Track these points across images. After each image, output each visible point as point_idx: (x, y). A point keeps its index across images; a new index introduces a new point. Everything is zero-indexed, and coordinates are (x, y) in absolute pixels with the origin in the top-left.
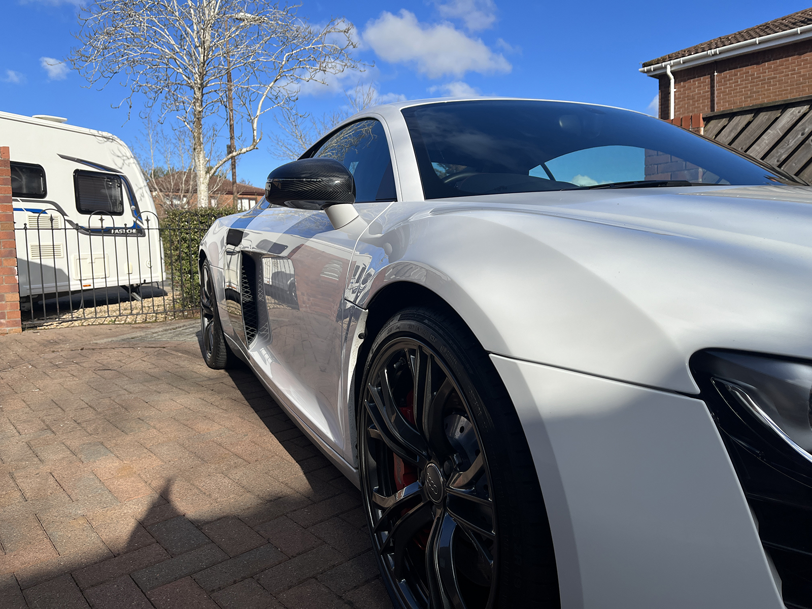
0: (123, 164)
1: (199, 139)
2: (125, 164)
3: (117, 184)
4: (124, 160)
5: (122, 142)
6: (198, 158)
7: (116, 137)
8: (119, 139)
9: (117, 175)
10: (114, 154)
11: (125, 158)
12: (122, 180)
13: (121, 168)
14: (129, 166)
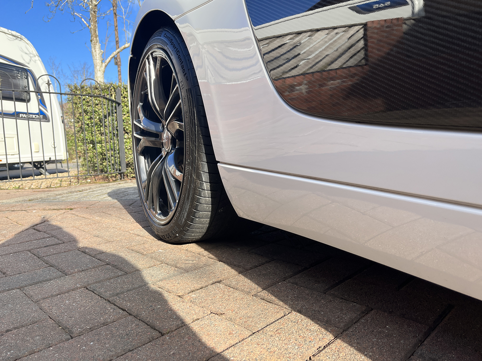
0: (30, 60)
1: (95, 32)
2: (31, 60)
3: (24, 76)
4: (31, 57)
5: (28, 42)
6: (95, 49)
7: (23, 37)
8: (26, 39)
9: (24, 68)
10: (22, 51)
11: (32, 55)
12: (28, 73)
13: (28, 63)
14: (35, 62)
